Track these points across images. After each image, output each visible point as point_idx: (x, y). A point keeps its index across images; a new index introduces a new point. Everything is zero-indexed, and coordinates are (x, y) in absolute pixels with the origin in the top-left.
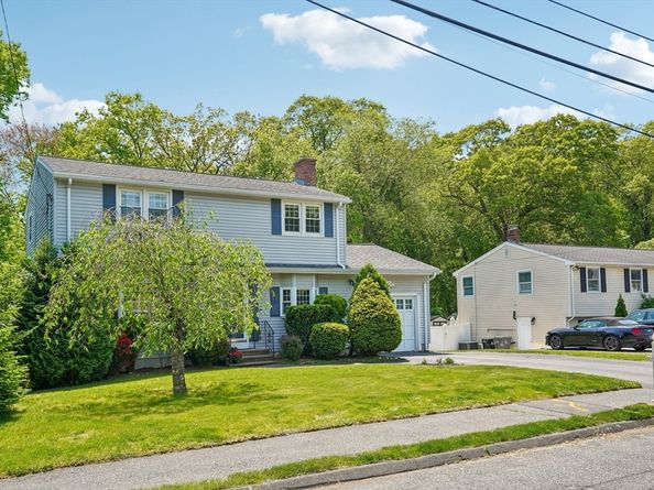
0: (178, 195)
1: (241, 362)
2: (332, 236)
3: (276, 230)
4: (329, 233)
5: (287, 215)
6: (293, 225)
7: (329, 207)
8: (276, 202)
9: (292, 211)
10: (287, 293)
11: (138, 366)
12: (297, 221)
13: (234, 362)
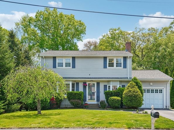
0: (74, 58)
1: (88, 107)
2: (126, 68)
3: (105, 67)
4: (125, 67)
5: (109, 62)
6: (111, 65)
7: (125, 58)
8: (105, 58)
9: (111, 60)
10: (109, 87)
11: (61, 106)
12: (113, 64)
13: (85, 107)
